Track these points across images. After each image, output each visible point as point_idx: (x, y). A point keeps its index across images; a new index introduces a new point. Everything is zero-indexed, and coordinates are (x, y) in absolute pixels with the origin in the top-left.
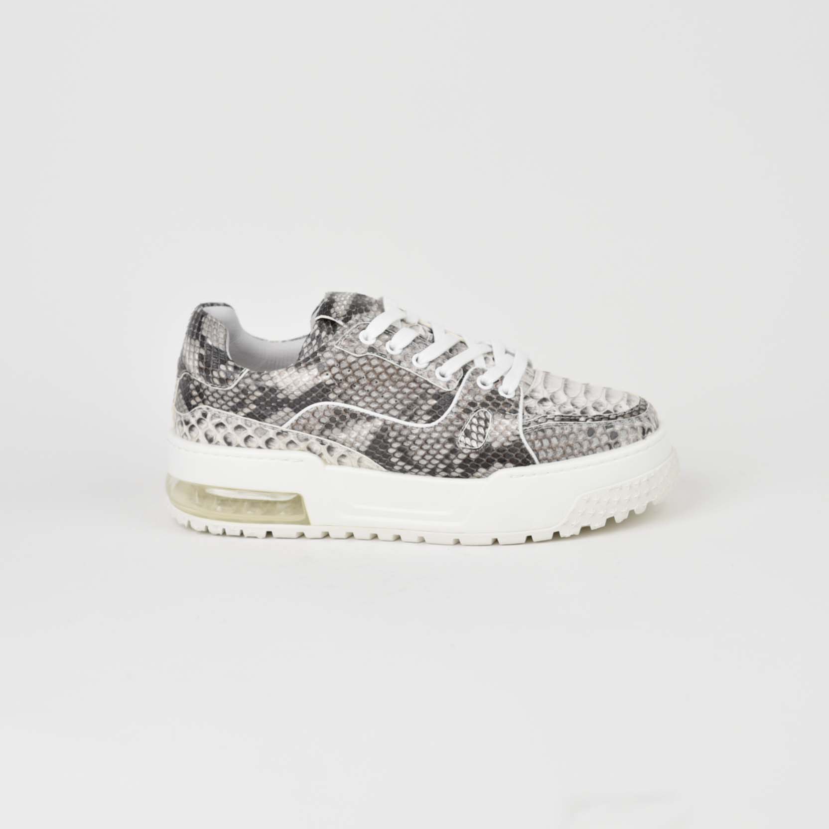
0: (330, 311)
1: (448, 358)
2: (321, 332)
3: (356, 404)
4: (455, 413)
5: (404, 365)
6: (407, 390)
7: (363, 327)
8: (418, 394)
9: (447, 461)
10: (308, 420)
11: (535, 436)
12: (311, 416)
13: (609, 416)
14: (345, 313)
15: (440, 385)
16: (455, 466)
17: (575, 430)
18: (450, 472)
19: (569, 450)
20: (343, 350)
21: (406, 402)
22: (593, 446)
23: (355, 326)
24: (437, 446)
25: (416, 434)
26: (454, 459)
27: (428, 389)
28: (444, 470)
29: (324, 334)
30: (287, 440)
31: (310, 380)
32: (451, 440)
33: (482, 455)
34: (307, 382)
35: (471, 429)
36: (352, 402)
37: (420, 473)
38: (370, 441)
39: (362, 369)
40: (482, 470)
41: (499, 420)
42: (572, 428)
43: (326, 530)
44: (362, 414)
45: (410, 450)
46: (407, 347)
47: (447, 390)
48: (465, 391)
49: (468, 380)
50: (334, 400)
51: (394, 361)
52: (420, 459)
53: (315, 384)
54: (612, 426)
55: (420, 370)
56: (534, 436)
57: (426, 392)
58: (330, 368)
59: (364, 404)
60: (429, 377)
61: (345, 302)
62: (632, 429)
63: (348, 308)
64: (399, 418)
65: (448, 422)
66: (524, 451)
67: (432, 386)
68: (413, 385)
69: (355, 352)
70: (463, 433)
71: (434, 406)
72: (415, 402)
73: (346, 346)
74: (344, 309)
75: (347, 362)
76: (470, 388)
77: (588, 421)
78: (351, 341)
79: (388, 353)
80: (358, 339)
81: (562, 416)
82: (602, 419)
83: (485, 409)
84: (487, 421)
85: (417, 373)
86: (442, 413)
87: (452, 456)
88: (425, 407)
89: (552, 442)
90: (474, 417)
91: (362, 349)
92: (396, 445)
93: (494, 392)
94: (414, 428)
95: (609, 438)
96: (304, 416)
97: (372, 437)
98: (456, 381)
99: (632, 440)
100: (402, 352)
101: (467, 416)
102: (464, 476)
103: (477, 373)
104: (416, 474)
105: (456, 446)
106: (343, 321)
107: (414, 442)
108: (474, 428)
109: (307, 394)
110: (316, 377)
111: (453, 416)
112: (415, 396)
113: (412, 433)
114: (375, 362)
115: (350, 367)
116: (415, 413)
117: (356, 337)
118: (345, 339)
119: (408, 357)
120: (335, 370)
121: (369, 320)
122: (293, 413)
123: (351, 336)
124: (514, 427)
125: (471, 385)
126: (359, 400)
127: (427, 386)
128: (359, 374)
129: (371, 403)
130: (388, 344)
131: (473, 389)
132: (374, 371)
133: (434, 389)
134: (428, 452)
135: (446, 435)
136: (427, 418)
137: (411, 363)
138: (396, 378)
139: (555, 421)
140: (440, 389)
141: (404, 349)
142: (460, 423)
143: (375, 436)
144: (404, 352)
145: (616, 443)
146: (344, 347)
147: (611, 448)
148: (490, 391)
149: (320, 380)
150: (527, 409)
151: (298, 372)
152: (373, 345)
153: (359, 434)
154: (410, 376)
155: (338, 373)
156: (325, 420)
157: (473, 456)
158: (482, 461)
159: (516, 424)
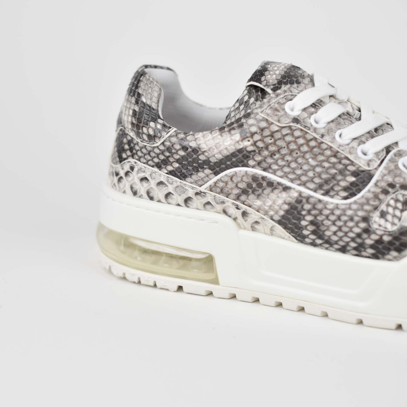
0: (261, 79)
1: (372, 137)
2: (250, 98)
3: (274, 172)
4: (373, 192)
5: (327, 140)
6: (326, 165)
7: (290, 97)
8: (337, 170)
9: (359, 240)
10: (226, 183)
12: (230, 180)
14: (276, 82)
15: (360, 162)
16: (367, 246)
18: (360, 251)
20: (266, 117)
21: (324, 176)
23: (282, 96)
24: (351, 224)
25: (330, 210)
26: (366, 238)
27: (348, 165)
28: (355, 249)
29: (252, 100)
30: (205, 200)
31: (232, 145)
32: (365, 219)
33: (396, 238)
34: (229, 146)
35: (387, 210)
36: (271, 171)
37: (331, 248)
38: (284, 211)
39: (284, 139)
40: (394, 254)
43: (234, 291)
44: (279, 184)
45: (323, 224)
46: (332, 121)
47: (367, 168)
48: (385, 172)
49: (390, 160)
50: (253, 167)
51: (318, 134)
52: (332, 235)
53: (236, 149)
55: (342, 146)
57: (346, 168)
58: (252, 135)
59: (282, 174)
60: (350, 153)
61: (277, 72)
63: (279, 77)
64: (315, 191)
65: (364, 200)
67: (352, 163)
68: (333, 160)
69: (279, 121)
70: (377, 213)
71: (352, 184)
72: (333, 177)
73: (271, 115)
74: (275, 78)
75: (270, 131)
76: (391, 169)
78: (277, 110)
79: (312, 125)
80: (284, 109)
85: (339, 148)
86: (360, 191)
87: (365, 236)
88: (343, 184)
90: (392, 198)
91: (287, 119)
92: (309, 218)
94: (328, 203)
96: (223, 179)
97: (286, 207)
98: (377, 160)
100: (327, 126)
101: (385, 197)
102: (375, 256)
103: (400, 154)
104: (327, 249)
105: (369, 226)
106: (272, 89)
107: (327, 217)
108: (390, 210)
109: (228, 158)
110: (238, 142)
111: (370, 195)
112: (333, 171)
113: (326, 208)
114: (297, 133)
115: (272, 135)
116: (332, 188)
117: (282, 106)
118: (271, 108)
119: (332, 131)
120: (257, 137)
121: (297, 91)
122: (213, 175)
123: (276, 105)
125: (392, 166)
126: (278, 170)
127: (347, 162)
128: (279, 143)
129: (289, 173)
130: (313, 117)
131: (394, 170)
132: (295, 142)
133: (354, 166)
134: (340, 229)
135: (361, 213)
136: (345, 194)
137: (334, 138)
138: (317, 151)
140: (360, 167)
141: (329, 123)
142: (376, 203)
143: (289, 207)
144: (329, 126)
146: (268, 115)
149: (241, 146)
151: (221, 136)
152: (298, 116)
153: (274, 203)
154: (332, 151)
155: (260, 140)
156: (242, 185)
157: (386, 238)
158: (395, 244)
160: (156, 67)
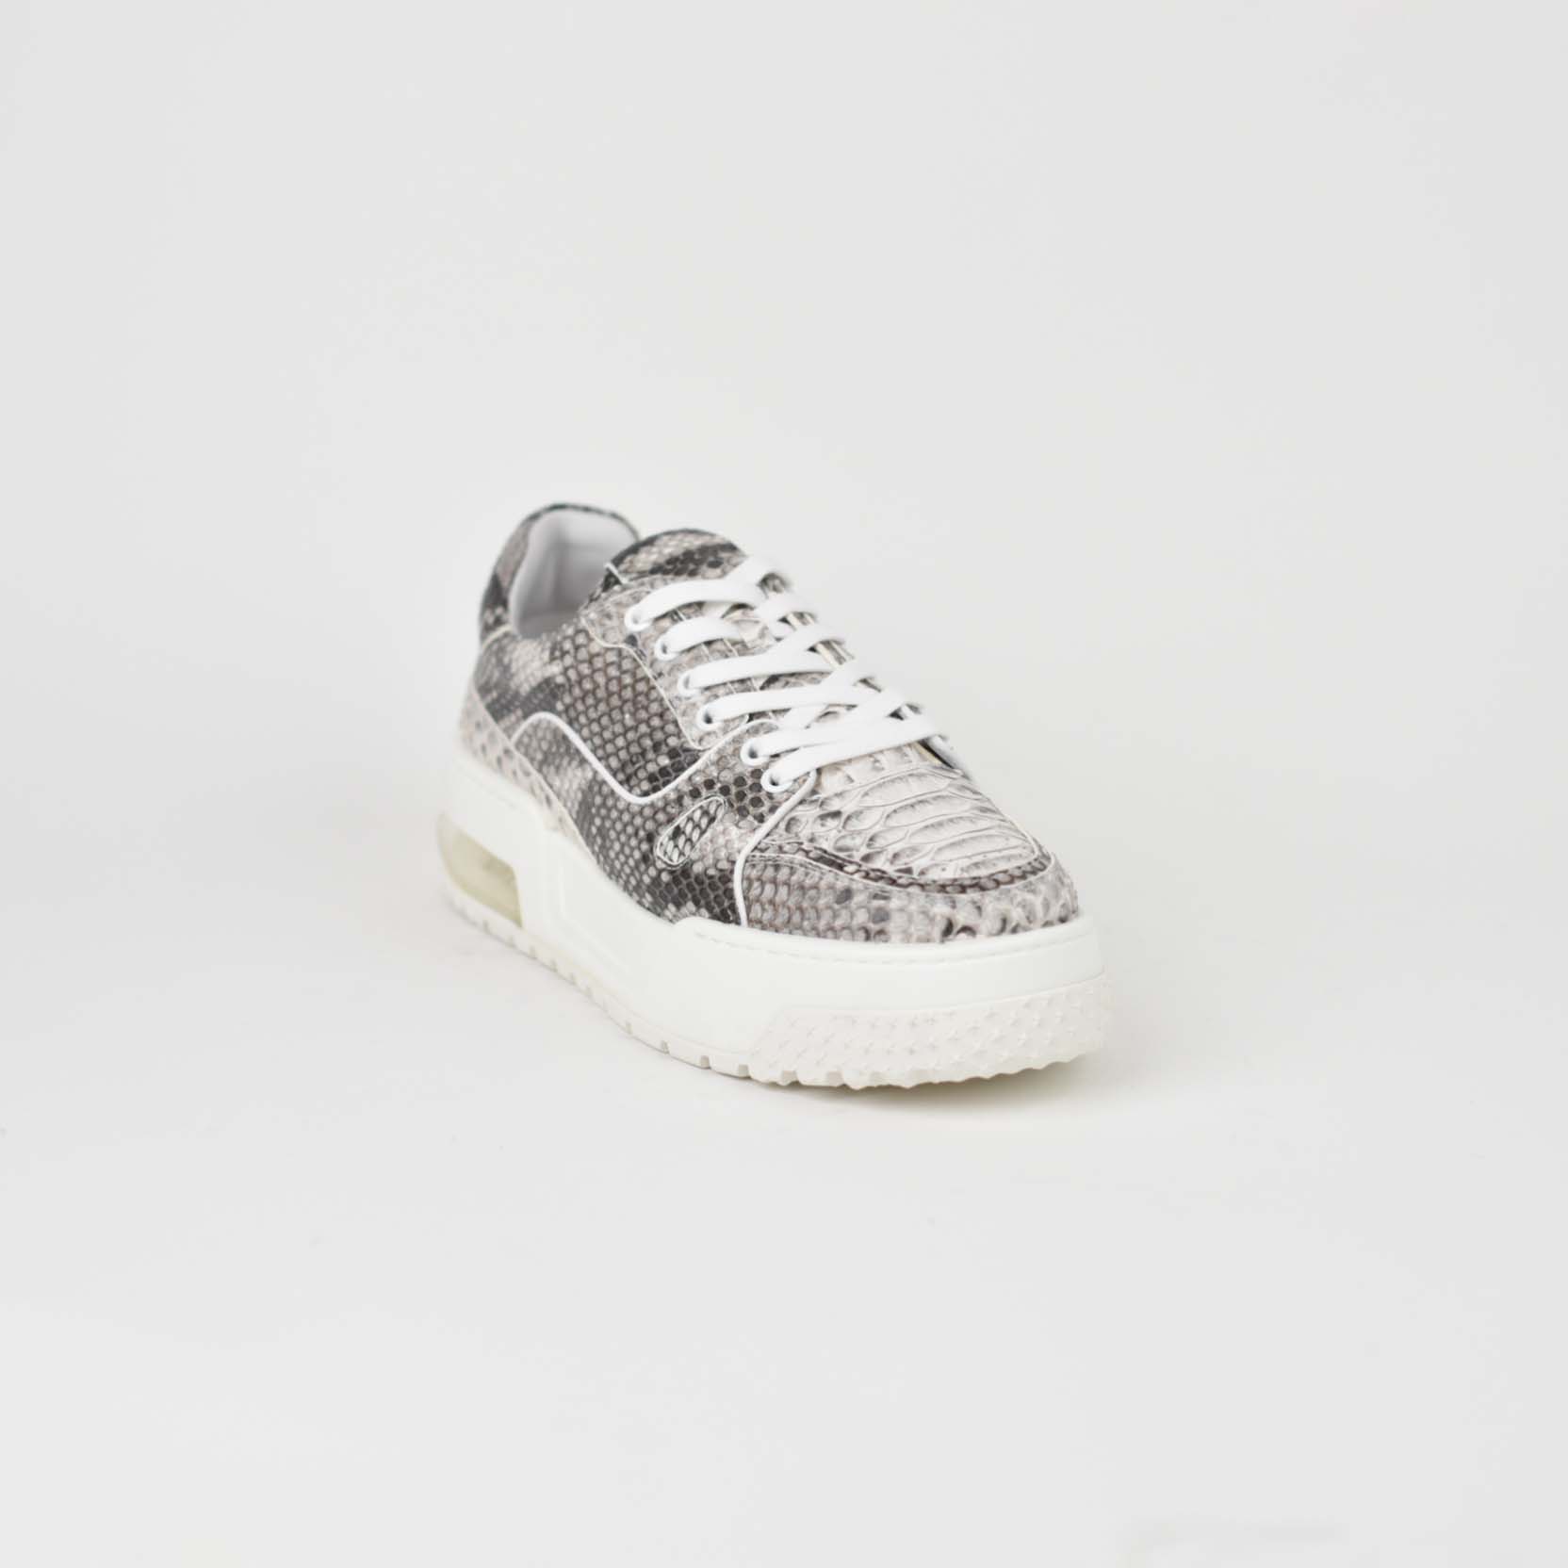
0: (626, 559)
3: (579, 730)
4: (680, 791)
5: (660, 685)
6: (644, 729)
7: (643, 595)
8: (653, 740)
9: (638, 875)
10: (532, 738)
11: (759, 873)
12: (534, 732)
13: (900, 877)
14: (650, 566)
15: (692, 735)
16: (645, 888)
17: (823, 884)
18: (642, 897)
19: (796, 918)
21: (633, 749)
22: (838, 923)
24: (634, 842)
25: (619, 811)
26: (645, 873)
27: (671, 735)
28: (637, 890)
30: (512, 766)
31: (539, 669)
32: (651, 837)
33: (677, 880)
34: (536, 670)
35: (685, 827)
36: (576, 726)
38: (580, 801)
39: (605, 671)
40: (673, 909)
41: (728, 824)
42: (821, 879)
43: (535, 945)
44: (578, 751)
45: (609, 836)
47: (694, 745)
48: (714, 758)
49: (733, 738)
50: (559, 715)
51: (653, 671)
53: (543, 677)
54: (885, 898)
55: (680, 700)
56: (758, 871)
57: (666, 740)
58: (564, 654)
59: (586, 734)
60: (684, 715)
61: (669, 551)
62: (921, 916)
63: (663, 560)
64: (614, 773)
65: (663, 802)
66: (729, 894)
67: (679, 734)
68: (656, 722)
69: (604, 636)
70: (670, 830)
71: (662, 769)
72: (644, 753)
73: (595, 623)
74: (652, 560)
75: (588, 652)
76: (725, 755)
77: (856, 876)
78: (610, 617)
79: (653, 653)
80: (621, 617)
81: (825, 852)
82: (881, 878)
83: (721, 799)
84: (712, 820)
85: (672, 702)
86: (666, 784)
87: (644, 867)
88: (652, 768)
89: (779, 894)
90: (700, 807)
91: (619, 635)
93: (757, 773)
94: (621, 799)
95: (869, 918)
96: (529, 729)
97: (581, 795)
98: (720, 734)
99: (915, 937)
100: (675, 657)
101: (691, 802)
102: (655, 910)
103: (755, 730)
105: (652, 851)
106: (630, 578)
108: (689, 828)
109: (535, 692)
110: (546, 665)
111: (673, 796)
112: (648, 742)
113: (616, 807)
114: (627, 664)
115: (590, 661)
116: (635, 774)
117: (622, 610)
118: (601, 610)
119: (679, 670)
120: (569, 661)
122: (522, 720)
123: (612, 608)
124: (737, 845)
125: (730, 750)
126: (584, 725)
127: (673, 730)
128: (599, 678)
129: (595, 735)
130: (662, 636)
131: (729, 757)
132: (619, 680)
133: (679, 738)
134: (623, 848)
135: (649, 825)
136: (646, 786)
137: (677, 681)
138: (641, 702)
139: (807, 857)
140: (688, 742)
141: (683, 652)
142: (676, 811)
143: (583, 797)
144: (679, 657)
145: (881, 932)
146: (592, 623)
147: (868, 938)
148: (750, 769)
149: (549, 672)
150: (788, 821)
151: (536, 648)
152: (639, 632)
153: (571, 785)
154: (660, 705)
155: (573, 667)
156: (545, 746)
157: (666, 877)
158: (674, 890)
159: (745, 840)
160: (587, 509)
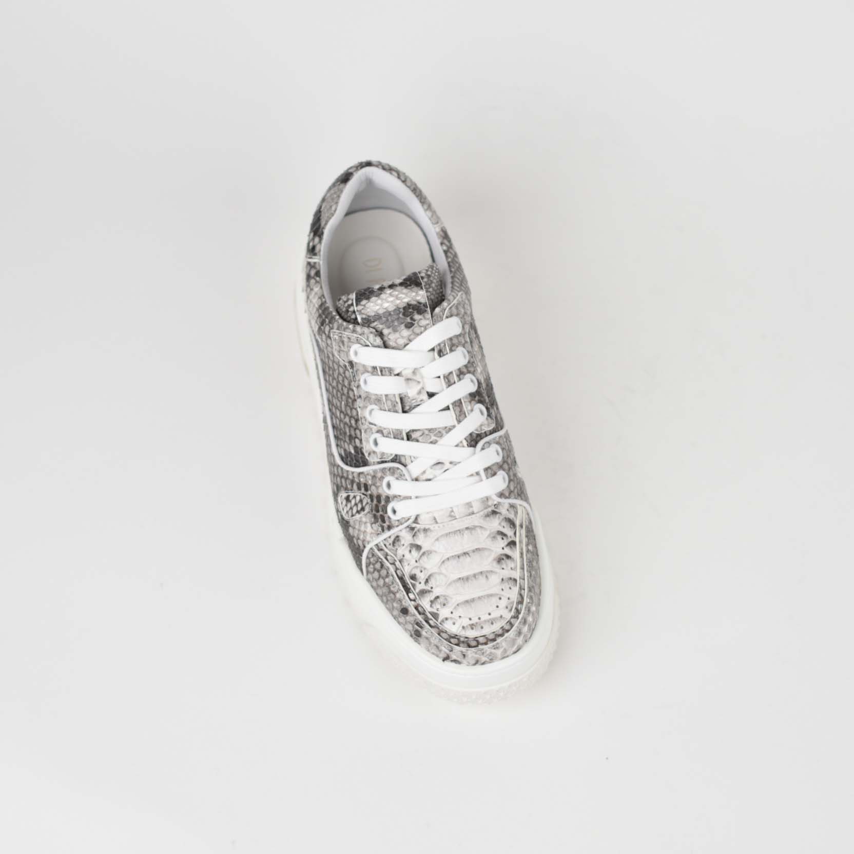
4: (354, 477)
5: (359, 403)
6: (348, 420)
7: (362, 342)
8: (350, 432)
11: (374, 562)
13: (431, 619)
15: (366, 446)
17: (398, 595)
19: (385, 599)
20: (332, 340)
21: (342, 425)
22: (400, 619)
23: (355, 335)
27: (358, 438)
32: (338, 487)
35: (352, 500)
39: (339, 367)
41: (368, 521)
42: (398, 591)
47: (366, 455)
48: (372, 473)
49: (382, 469)
51: (358, 391)
54: (421, 627)
55: (366, 420)
56: (374, 560)
57: (354, 438)
60: (365, 432)
62: (435, 646)
65: (346, 475)
66: (361, 557)
67: (361, 441)
68: (353, 422)
69: (339, 352)
70: (345, 493)
71: (350, 454)
72: (345, 434)
73: (336, 342)
76: (377, 476)
77: (412, 603)
78: (343, 344)
79: (359, 381)
80: (349, 347)
81: (404, 575)
82: (422, 613)
83: (369, 501)
84: (363, 509)
85: (361, 419)
88: (347, 446)
89: (380, 580)
90: (360, 496)
91: (345, 357)
93: (388, 499)
95: (413, 630)
98: (379, 457)
99: (431, 651)
101: (356, 489)
103: (392, 471)
108: (353, 502)
111: (351, 476)
112: (347, 430)
114: (347, 375)
116: (340, 440)
117: (350, 344)
118: (341, 337)
119: (369, 401)
123: (346, 339)
124: (368, 537)
125: (379, 475)
127: (359, 435)
130: (366, 375)
131: (377, 479)
135: (339, 480)
136: (343, 454)
137: (366, 407)
139: (396, 572)
141: (372, 392)
142: (349, 487)
144: (369, 394)
145: (417, 639)
146: (335, 339)
147: (411, 636)
148: (385, 494)
150: (397, 539)
152: (356, 363)
159: (372, 538)
